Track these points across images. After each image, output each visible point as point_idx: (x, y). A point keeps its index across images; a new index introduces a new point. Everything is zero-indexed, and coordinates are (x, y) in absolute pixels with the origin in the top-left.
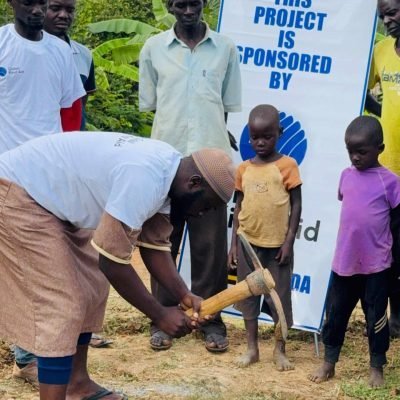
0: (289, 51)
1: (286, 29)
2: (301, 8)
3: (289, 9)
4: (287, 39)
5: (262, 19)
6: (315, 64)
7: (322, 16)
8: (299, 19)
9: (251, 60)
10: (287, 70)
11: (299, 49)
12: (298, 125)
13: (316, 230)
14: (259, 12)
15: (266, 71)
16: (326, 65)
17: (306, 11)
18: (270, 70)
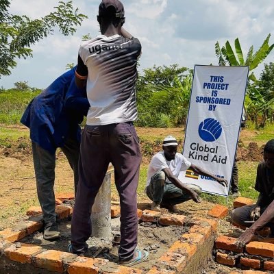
0: (215, 97)
1: (214, 90)
2: (220, 83)
3: (215, 83)
4: (215, 93)
5: (206, 87)
6: (225, 101)
7: (227, 85)
8: (219, 86)
9: (202, 101)
10: (215, 104)
11: (219, 96)
12: (219, 123)
13: (225, 160)
14: (205, 85)
15: (207, 105)
16: (228, 102)
17: (221, 83)
18: (209, 104)
